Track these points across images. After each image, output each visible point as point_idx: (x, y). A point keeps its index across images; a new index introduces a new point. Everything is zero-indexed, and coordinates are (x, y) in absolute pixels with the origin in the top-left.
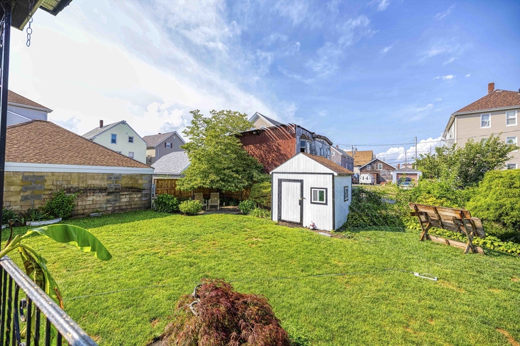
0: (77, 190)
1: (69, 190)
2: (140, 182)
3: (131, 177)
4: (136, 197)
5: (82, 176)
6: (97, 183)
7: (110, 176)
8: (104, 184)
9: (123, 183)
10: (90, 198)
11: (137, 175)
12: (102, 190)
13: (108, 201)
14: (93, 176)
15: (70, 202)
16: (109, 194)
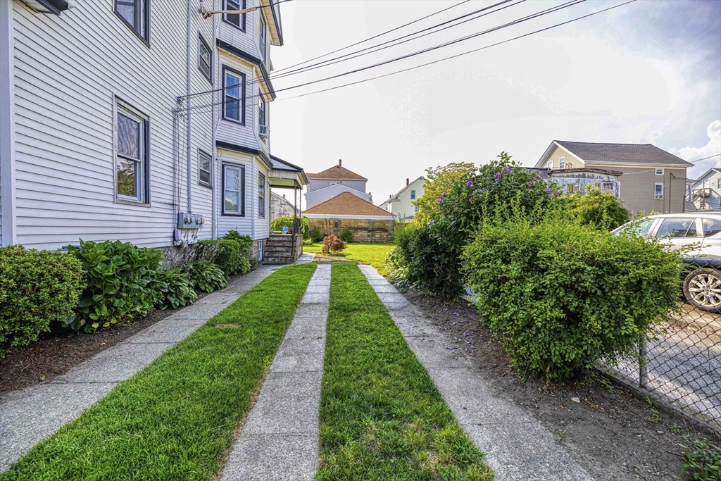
0: (353, 228)
1: (350, 228)
2: (387, 225)
3: (381, 222)
4: (385, 234)
5: (356, 221)
6: (363, 225)
7: (369, 221)
8: (366, 225)
9: (377, 225)
10: (360, 233)
11: (385, 220)
12: (365, 229)
13: (369, 236)
14: (361, 221)
15: (351, 234)
16: (369, 231)
